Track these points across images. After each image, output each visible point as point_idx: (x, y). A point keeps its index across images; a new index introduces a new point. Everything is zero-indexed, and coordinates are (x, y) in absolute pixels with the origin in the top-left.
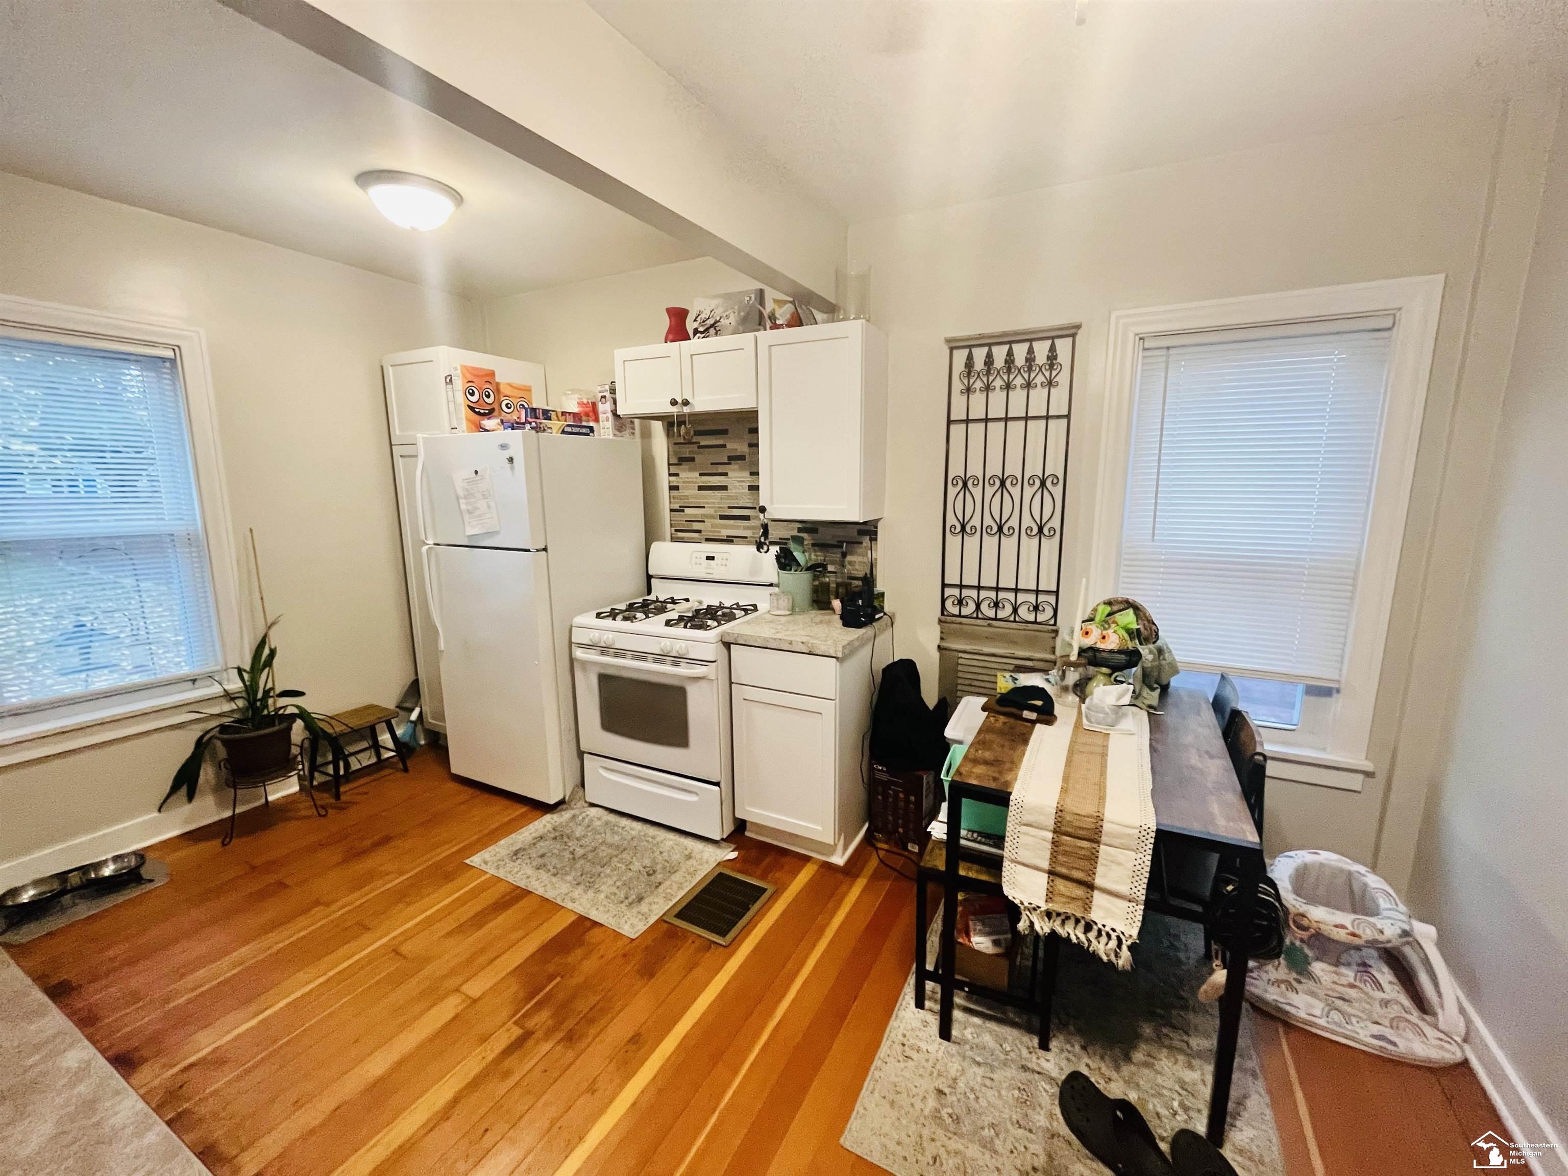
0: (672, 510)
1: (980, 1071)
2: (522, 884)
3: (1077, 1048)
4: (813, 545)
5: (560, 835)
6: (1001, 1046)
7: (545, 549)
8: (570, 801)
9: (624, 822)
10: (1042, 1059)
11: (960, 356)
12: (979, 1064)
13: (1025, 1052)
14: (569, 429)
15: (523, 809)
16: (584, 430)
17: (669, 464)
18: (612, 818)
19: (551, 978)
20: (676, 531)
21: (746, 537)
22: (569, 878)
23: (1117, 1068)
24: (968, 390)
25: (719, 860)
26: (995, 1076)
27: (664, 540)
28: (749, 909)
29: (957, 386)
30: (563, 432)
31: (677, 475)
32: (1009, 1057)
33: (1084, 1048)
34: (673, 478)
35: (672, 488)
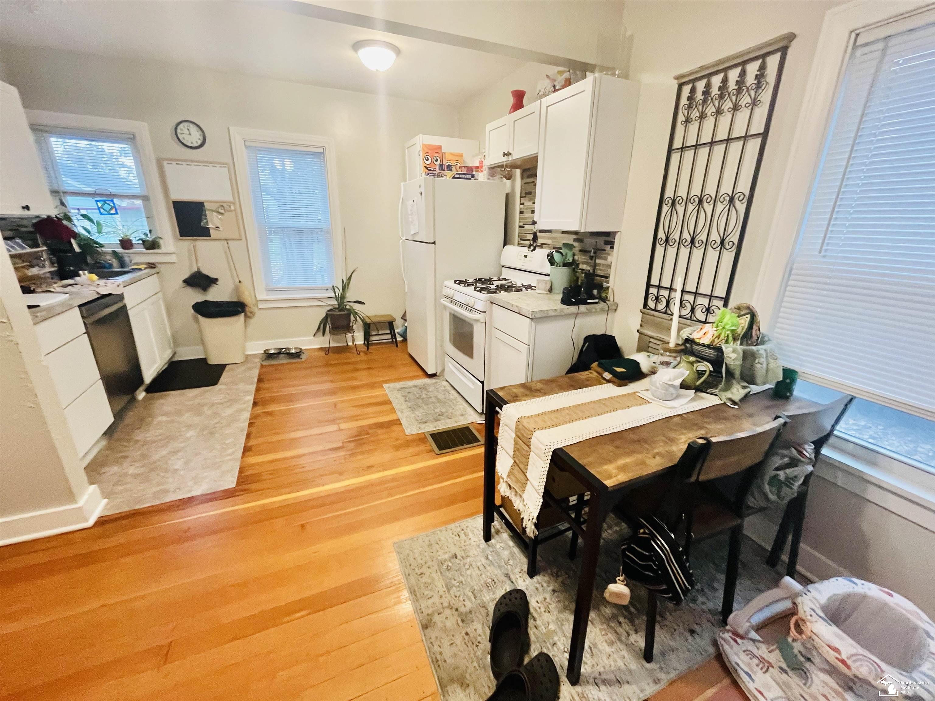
0: (520, 227)
1: (484, 561)
2: (391, 399)
3: (551, 588)
4: (581, 251)
5: (423, 388)
6: (509, 560)
7: (434, 243)
8: (439, 376)
9: (453, 392)
10: (522, 579)
11: (686, 90)
12: (487, 558)
13: (518, 570)
14: (458, 176)
15: (421, 373)
16: (468, 177)
17: (521, 197)
18: (449, 388)
19: (368, 434)
20: (520, 239)
21: (549, 244)
22: (409, 404)
23: (560, 611)
24: (688, 121)
25: (474, 421)
26: (488, 568)
27: (513, 245)
28: (463, 445)
29: (681, 118)
30: (454, 177)
31: (523, 204)
32: (506, 567)
33: (554, 591)
34: (522, 206)
35: (521, 212)
